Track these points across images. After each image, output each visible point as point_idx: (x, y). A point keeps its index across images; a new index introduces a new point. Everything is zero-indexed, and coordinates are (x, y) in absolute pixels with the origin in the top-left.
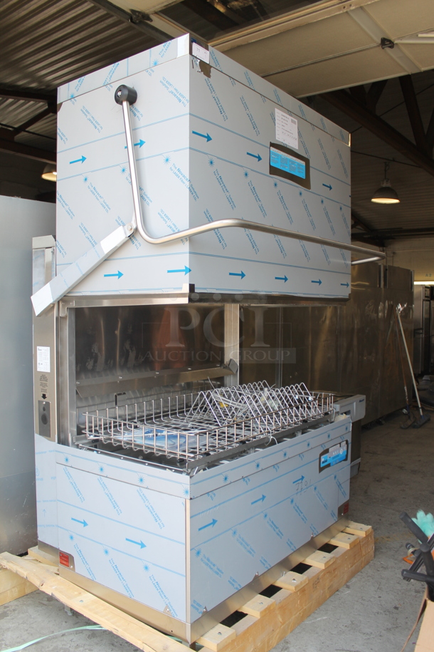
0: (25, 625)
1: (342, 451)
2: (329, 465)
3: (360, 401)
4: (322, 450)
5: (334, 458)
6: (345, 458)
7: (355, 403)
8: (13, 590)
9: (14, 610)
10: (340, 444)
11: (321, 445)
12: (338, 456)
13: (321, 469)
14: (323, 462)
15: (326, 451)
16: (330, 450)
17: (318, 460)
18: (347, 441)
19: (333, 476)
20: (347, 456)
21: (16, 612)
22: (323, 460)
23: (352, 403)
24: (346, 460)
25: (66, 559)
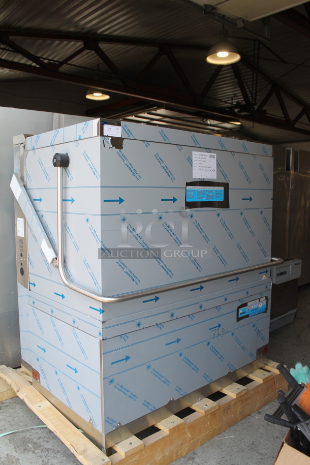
0: (10, 418)
1: (261, 305)
2: (247, 316)
3: (296, 264)
4: (240, 304)
5: (252, 310)
6: (264, 311)
7: (291, 266)
8: (8, 392)
9: (7, 406)
10: (259, 299)
11: (239, 300)
12: (257, 309)
13: (239, 319)
14: (241, 314)
15: (245, 305)
16: (249, 304)
17: (236, 312)
18: (267, 298)
19: (252, 325)
20: (266, 309)
21: (8, 407)
22: (241, 311)
23: (289, 265)
24: (266, 311)
25: (36, 375)
